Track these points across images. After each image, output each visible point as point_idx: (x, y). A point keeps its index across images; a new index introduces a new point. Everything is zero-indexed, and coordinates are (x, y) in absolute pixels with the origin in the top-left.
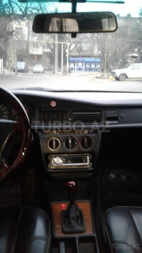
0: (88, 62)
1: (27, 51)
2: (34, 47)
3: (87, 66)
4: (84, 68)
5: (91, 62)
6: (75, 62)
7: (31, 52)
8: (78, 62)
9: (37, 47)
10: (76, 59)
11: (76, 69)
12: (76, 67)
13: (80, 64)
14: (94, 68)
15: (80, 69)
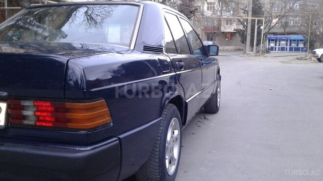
0: (294, 40)
1: (219, 28)
2: (227, 24)
3: (293, 45)
4: (288, 47)
5: (298, 40)
6: (276, 41)
7: (223, 29)
8: (281, 40)
9: (231, 24)
10: (278, 36)
11: (277, 49)
12: (277, 47)
13: (283, 42)
14: (302, 48)
15: (283, 49)
